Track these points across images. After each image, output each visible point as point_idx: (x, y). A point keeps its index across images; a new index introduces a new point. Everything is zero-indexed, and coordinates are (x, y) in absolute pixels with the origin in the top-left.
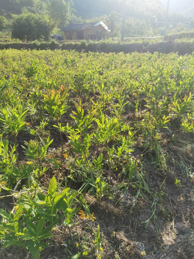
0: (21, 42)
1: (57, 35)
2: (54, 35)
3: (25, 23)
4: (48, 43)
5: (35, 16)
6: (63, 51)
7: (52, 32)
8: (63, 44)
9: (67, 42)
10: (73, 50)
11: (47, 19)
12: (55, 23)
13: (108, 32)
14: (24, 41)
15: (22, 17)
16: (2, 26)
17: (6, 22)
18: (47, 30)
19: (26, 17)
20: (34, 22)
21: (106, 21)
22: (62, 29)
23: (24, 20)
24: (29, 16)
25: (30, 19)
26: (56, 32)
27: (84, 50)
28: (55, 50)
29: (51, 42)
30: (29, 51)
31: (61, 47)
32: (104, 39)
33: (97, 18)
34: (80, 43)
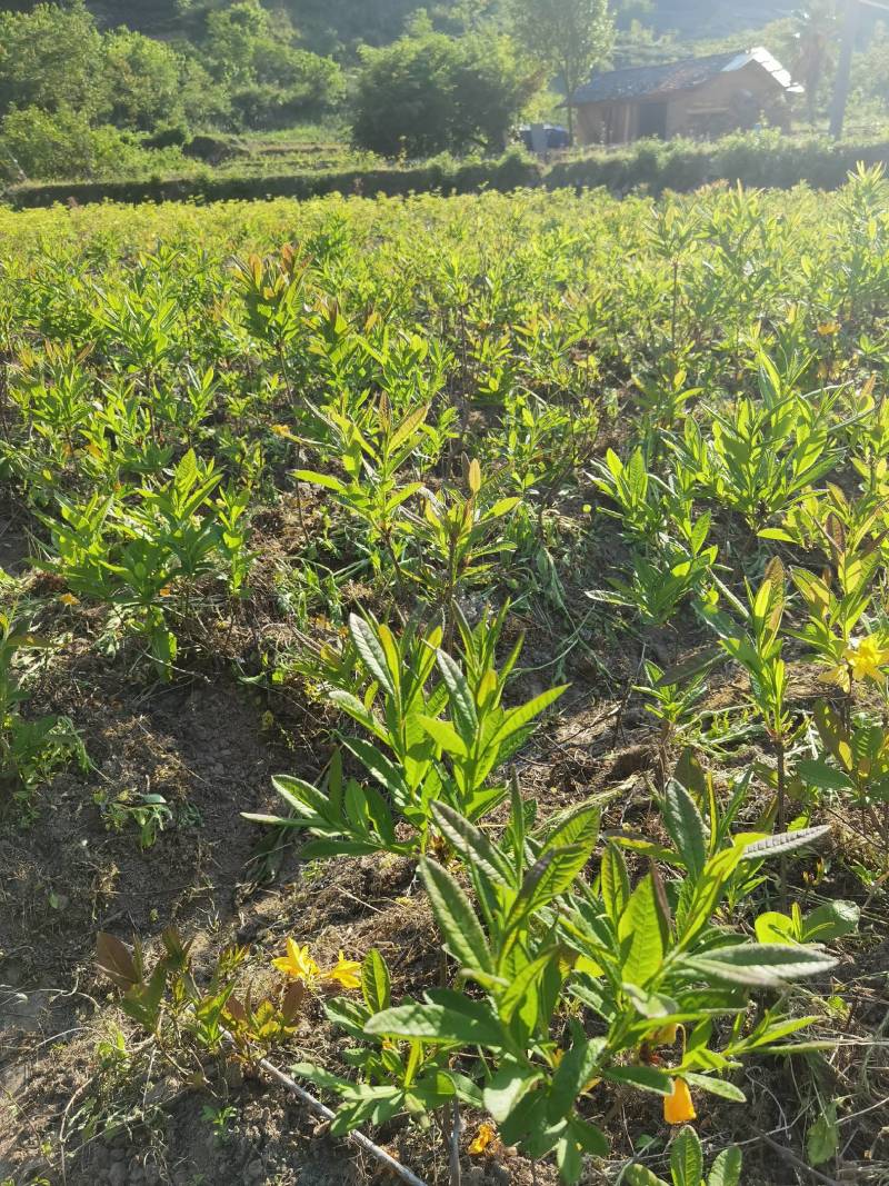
0: (382, 166)
1: (547, 127)
2: (532, 125)
3: (411, 79)
4: (492, 165)
5: (455, 47)
6: (554, 193)
7: (524, 112)
8: (554, 163)
9: (574, 156)
10: (597, 189)
11: (505, 57)
12: (541, 72)
13: (782, 97)
14: (397, 159)
15: (398, 57)
16: (324, 102)
17: (342, 82)
18: (501, 105)
19: (417, 53)
20: (448, 73)
21: (784, 44)
22: (570, 95)
23: (406, 68)
24: (426, 50)
25: (432, 64)
26: (541, 114)
27: (643, 186)
28: (514, 192)
29: (504, 158)
30: (410, 201)
31: (548, 176)
32: (743, 131)
33: (750, 33)
34: (630, 156)
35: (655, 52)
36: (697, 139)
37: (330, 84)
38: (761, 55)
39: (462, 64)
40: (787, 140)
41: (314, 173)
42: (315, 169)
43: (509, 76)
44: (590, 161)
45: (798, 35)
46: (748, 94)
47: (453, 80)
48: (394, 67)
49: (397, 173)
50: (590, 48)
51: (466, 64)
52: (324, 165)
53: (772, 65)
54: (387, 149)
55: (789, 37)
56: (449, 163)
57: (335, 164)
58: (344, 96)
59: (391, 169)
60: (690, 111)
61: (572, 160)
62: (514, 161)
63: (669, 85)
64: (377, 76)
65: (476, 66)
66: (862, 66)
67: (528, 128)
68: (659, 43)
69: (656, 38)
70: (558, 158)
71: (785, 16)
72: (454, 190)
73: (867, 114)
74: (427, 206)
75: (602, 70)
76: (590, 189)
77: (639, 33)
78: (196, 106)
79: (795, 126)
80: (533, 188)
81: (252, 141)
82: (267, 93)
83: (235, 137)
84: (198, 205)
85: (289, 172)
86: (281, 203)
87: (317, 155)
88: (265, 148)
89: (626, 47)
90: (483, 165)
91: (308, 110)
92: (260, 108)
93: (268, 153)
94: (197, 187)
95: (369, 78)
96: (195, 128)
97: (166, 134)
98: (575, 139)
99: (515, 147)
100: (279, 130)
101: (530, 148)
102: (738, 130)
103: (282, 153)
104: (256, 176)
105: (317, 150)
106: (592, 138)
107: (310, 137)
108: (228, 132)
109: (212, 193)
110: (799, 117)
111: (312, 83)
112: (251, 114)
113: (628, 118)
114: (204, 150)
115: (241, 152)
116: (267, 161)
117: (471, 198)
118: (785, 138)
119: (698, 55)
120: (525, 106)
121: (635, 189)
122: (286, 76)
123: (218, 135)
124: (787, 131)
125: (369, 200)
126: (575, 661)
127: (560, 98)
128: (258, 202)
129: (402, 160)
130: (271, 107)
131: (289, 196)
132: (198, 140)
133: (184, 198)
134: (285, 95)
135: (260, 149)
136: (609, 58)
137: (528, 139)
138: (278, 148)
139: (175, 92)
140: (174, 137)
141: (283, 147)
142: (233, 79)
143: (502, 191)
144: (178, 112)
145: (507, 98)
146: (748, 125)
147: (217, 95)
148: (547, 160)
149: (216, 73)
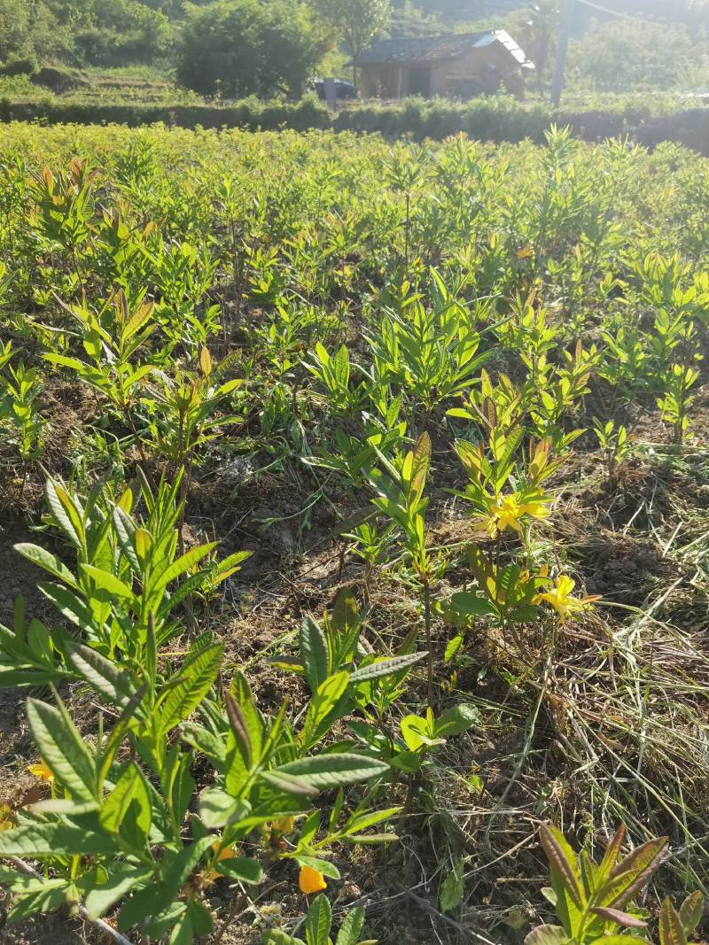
0: (200, 103)
1: (337, 81)
2: (325, 79)
3: (226, 34)
4: (291, 109)
5: (262, 9)
6: (340, 135)
7: (319, 68)
8: (341, 110)
9: (357, 106)
10: (374, 134)
11: (304, 22)
12: (332, 36)
13: (520, 72)
14: (213, 98)
15: (216, 14)
16: (154, 47)
17: (169, 31)
18: (300, 60)
19: (231, 13)
20: (257, 30)
21: (521, 29)
22: (355, 57)
23: (223, 23)
24: (239, 10)
25: (243, 22)
26: (333, 70)
27: (410, 134)
28: (308, 132)
29: (300, 103)
30: (223, 134)
31: (335, 121)
32: (486, 95)
33: (497, 19)
34: (400, 109)
35: (423, 28)
36: (451, 98)
37: (159, 32)
38: (503, 36)
39: (267, 24)
40: (519, 105)
41: (143, 105)
42: (144, 101)
43: (307, 38)
44: (369, 110)
45: (530, 23)
46: (493, 67)
47: (261, 37)
48: (212, 22)
49: (213, 109)
50: (370, 20)
51: (272, 25)
52: (152, 99)
53: (511, 44)
54: (205, 89)
55: (523, 24)
56: (256, 105)
57: (161, 99)
58: (172, 43)
59: (207, 106)
60: (448, 77)
61: (355, 109)
62: (308, 106)
63: (433, 54)
64: (198, 28)
65: (279, 27)
66: (579, 51)
67: (322, 81)
68: (426, 20)
69: (424, 16)
70: (344, 107)
71: (522, 7)
72: (259, 127)
73: (582, 89)
74: (236, 138)
75: (381, 39)
76: (368, 134)
77: (411, 12)
78: (43, 42)
79: (528, 94)
80: (323, 130)
81: (93, 75)
82: (105, 35)
83: (77, 71)
84: (42, 126)
85: (121, 103)
86: (113, 128)
87: (148, 90)
88: (103, 82)
89: (402, 22)
90: (284, 108)
91: (141, 52)
92: (100, 48)
93: (107, 86)
94: (42, 110)
95: (191, 30)
96: (43, 61)
97: (17, 64)
98: (359, 92)
99: (310, 95)
100: (116, 67)
101: (322, 96)
102: (483, 95)
103: (118, 86)
104: (93, 104)
105: (148, 86)
106: (371, 93)
107: (141, 74)
108: (71, 66)
109: (55, 116)
110: (531, 88)
111: (144, 30)
112: (91, 52)
113: (400, 78)
114: (50, 79)
115: (83, 84)
116: (104, 92)
117: (273, 135)
118: (517, 103)
119: (457, 33)
120: (320, 62)
121: (403, 136)
122: (123, 23)
123: (63, 68)
124: (521, 98)
125: (189, 131)
126: (319, 512)
127: (348, 59)
128: (93, 126)
129: (217, 100)
130: (109, 48)
131: (120, 123)
132: (44, 71)
133: (29, 119)
134: (122, 39)
135: (99, 82)
136: (387, 30)
137: (322, 91)
138: (114, 82)
139: (26, 30)
140: (25, 67)
141: (119, 82)
142: (77, 22)
143: (299, 130)
144: (28, 47)
145: (305, 55)
146: (491, 90)
147: (62, 34)
148: (335, 107)
149: (62, 16)
